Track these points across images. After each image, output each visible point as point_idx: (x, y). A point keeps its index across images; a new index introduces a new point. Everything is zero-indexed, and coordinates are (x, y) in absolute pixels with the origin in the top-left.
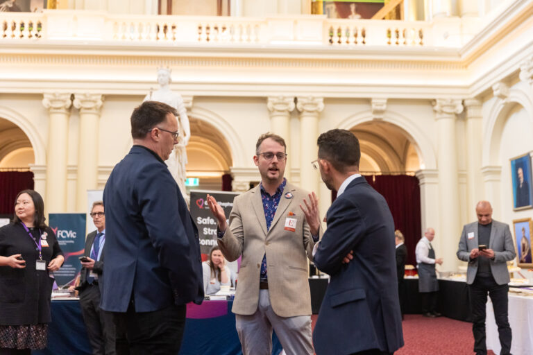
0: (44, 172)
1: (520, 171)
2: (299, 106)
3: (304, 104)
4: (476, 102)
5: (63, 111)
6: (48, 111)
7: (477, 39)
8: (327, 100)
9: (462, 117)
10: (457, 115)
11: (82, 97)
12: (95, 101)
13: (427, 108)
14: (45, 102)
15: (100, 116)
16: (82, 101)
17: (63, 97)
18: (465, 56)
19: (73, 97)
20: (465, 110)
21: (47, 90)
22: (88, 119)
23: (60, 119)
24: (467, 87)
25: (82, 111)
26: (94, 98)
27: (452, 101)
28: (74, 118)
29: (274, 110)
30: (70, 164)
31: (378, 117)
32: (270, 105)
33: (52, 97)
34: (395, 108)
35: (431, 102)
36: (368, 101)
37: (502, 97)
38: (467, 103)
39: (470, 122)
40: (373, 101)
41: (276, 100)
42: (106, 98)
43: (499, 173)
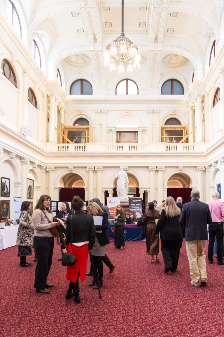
0: (88, 188)
1: (219, 188)
2: (158, 169)
3: (159, 168)
4: (209, 167)
5: (92, 171)
6: (88, 172)
7: (208, 149)
8: (166, 167)
9: (205, 171)
10: (203, 171)
11: (97, 168)
12: (101, 169)
13: (195, 169)
14: (87, 169)
15: (102, 173)
16: (97, 169)
17: (92, 168)
18: (205, 154)
19: (95, 168)
20: (205, 169)
21: (88, 166)
22: (99, 174)
23: (91, 174)
24: (206, 163)
25: (97, 171)
26: (100, 168)
27: (202, 167)
28: (95, 173)
29: (151, 170)
30: (94, 186)
31: (180, 172)
32: (149, 169)
33: (89, 168)
34: (185, 169)
35: (196, 167)
36: (178, 167)
37: (215, 167)
38: (206, 167)
39: (207, 173)
40: (179, 167)
41: (151, 167)
42: (104, 167)
43: (214, 188)
